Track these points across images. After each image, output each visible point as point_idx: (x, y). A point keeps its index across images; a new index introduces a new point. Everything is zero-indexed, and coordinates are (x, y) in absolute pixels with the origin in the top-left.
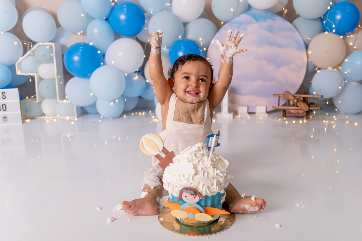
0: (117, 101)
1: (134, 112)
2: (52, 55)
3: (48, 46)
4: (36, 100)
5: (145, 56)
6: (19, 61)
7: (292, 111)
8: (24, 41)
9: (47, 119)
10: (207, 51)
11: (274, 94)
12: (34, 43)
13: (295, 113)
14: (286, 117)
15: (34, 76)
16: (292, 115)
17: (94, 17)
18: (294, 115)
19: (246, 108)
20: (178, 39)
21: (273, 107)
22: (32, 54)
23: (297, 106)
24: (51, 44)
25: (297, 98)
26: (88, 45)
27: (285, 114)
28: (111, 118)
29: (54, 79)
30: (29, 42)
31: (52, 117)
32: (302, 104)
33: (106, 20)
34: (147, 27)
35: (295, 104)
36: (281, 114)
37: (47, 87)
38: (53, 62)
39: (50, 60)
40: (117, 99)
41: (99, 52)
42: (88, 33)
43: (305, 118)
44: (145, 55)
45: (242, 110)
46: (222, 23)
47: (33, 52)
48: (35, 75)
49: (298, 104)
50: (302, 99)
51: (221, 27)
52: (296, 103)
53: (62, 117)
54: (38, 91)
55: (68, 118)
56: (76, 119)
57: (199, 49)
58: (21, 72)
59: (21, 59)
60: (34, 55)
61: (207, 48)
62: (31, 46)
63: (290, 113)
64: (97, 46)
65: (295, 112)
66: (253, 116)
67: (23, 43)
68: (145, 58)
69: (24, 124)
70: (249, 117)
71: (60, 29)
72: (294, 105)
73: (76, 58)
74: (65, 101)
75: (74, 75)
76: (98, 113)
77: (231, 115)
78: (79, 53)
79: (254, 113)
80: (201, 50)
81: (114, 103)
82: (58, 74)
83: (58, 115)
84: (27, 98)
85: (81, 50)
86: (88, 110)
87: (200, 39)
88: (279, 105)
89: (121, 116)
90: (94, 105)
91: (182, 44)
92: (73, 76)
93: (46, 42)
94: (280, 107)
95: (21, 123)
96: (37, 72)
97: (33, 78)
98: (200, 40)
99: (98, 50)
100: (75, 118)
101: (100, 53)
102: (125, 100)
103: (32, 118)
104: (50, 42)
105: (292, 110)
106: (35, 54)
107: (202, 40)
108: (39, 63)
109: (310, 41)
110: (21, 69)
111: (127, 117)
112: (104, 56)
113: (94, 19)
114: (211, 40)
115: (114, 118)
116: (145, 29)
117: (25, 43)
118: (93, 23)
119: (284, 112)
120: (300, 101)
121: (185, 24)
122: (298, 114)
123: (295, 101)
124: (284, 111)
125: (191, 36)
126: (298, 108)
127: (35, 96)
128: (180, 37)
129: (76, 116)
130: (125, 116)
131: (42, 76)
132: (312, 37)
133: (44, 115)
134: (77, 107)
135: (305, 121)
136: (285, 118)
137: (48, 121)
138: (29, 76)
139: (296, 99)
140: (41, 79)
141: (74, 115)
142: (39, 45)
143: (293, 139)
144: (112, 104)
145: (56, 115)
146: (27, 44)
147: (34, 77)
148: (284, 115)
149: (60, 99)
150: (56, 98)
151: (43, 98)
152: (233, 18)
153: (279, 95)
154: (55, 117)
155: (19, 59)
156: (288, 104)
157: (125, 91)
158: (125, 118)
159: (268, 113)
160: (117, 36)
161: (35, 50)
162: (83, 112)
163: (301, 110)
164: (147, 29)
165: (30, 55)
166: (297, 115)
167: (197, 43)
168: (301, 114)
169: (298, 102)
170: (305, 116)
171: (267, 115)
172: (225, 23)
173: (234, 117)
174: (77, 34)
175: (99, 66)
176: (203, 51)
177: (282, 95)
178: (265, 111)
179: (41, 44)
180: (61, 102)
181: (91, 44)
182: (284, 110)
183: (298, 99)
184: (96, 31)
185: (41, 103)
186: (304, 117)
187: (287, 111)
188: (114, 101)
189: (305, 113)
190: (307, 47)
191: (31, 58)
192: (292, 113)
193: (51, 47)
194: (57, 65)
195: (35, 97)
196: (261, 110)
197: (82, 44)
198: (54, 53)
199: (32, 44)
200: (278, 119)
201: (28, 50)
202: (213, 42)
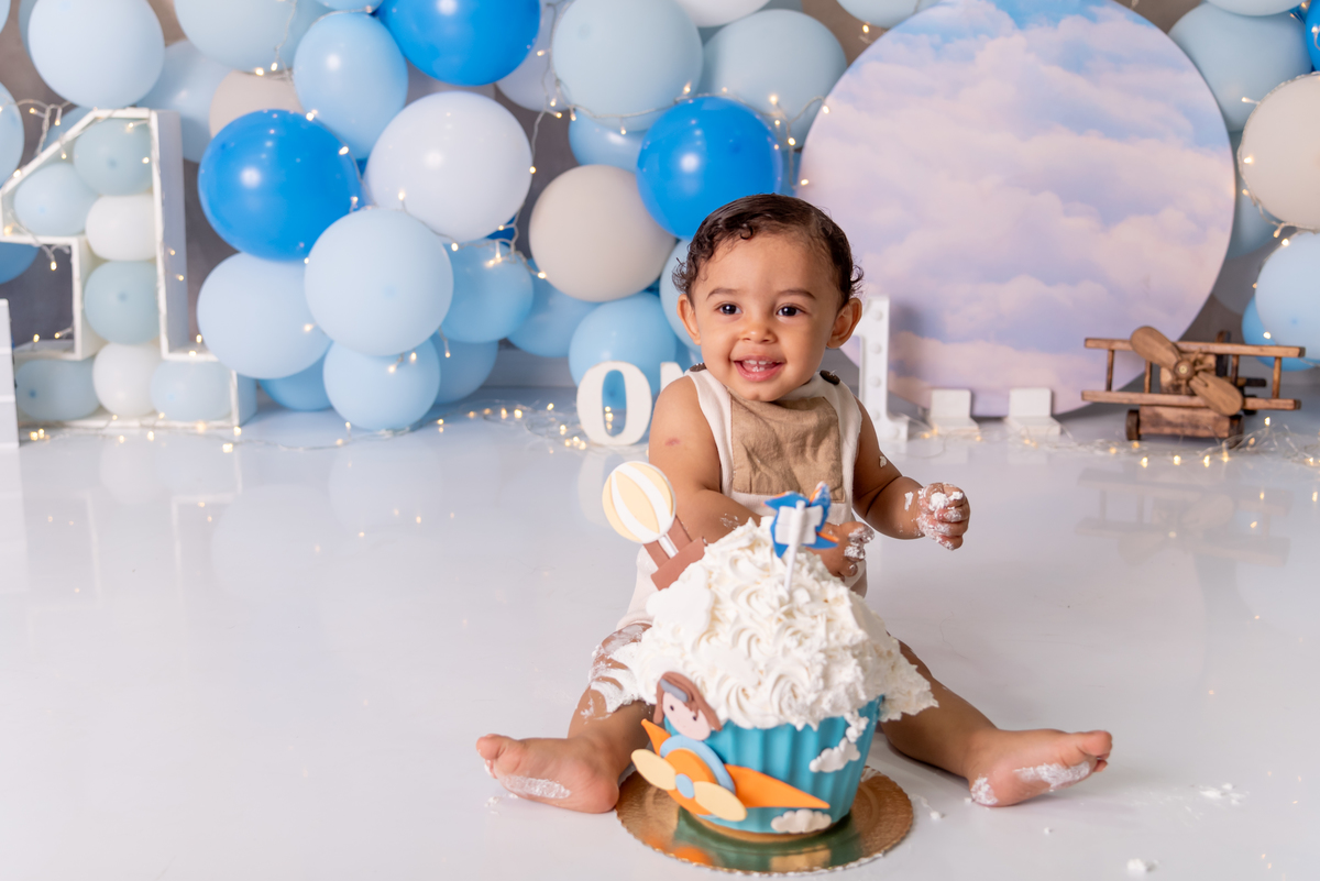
0: (414, 356)
1: (478, 408)
2: (146, 160)
3: (131, 125)
4: (71, 349)
5: (533, 170)
6: (10, 186)
7: (1168, 414)
8: (31, 101)
9: (118, 427)
10: (799, 150)
11: (1087, 340)
12: (70, 107)
13: (1180, 421)
14: (1139, 438)
15: (70, 248)
16: (1167, 430)
17: (327, 4)
18: (1178, 431)
19: (966, 395)
20: (678, 99)
21: (1083, 396)
22: (64, 156)
23: (1192, 394)
24: (142, 113)
25: (1193, 357)
26: (299, 120)
27: (1137, 427)
28: (383, 432)
29: (153, 261)
30: (49, 104)
31: (135, 423)
32: (1211, 385)
33: (374, 14)
34: (548, 44)
35: (1183, 382)
36: (1119, 425)
37: (123, 297)
38: (150, 191)
39: (140, 184)
40: (414, 350)
41: (344, 151)
42: (300, 67)
43: (1224, 445)
44: (535, 165)
45: (949, 407)
46: (866, 29)
47: (70, 148)
48: (74, 243)
49: (1195, 383)
50: (1211, 360)
51: (863, 47)
52: (1188, 380)
53: (180, 424)
54: (83, 312)
55: (201, 427)
56: (238, 431)
57: (769, 139)
58: (16, 231)
59: (17, 174)
60: (70, 160)
61: (802, 138)
62: (57, 123)
63: (1157, 421)
64: (336, 124)
65: (1183, 416)
66: (994, 431)
67: (24, 110)
68: (534, 175)
69: (26, 448)
70: (978, 439)
71: (177, 47)
72: (1175, 389)
73: (251, 177)
74: (193, 354)
75: (236, 246)
76: (328, 408)
77: (903, 428)
78: (264, 156)
79: (998, 419)
80: (776, 147)
81: (398, 367)
82: (168, 240)
83: (162, 415)
84: (36, 338)
85: (269, 144)
86: (285, 395)
87: (773, 99)
88: (1109, 387)
89: (427, 421)
90: (313, 375)
91: (693, 122)
92: (231, 252)
93: (124, 108)
94: (1116, 397)
95: (16, 444)
96: (83, 232)
97: (64, 257)
98: (770, 104)
99: (339, 144)
100: (233, 427)
101: (347, 155)
102: (448, 355)
103: (52, 426)
104: (134, 106)
105: (1170, 407)
106: (76, 156)
107: (778, 104)
108: (92, 193)
109: (1251, 109)
110: (16, 219)
111: (449, 426)
112: (362, 164)
113: (328, 10)
114: (820, 103)
115: (396, 431)
116: (540, 53)
117: (32, 111)
118: (324, 28)
119: (1134, 418)
120: (1205, 370)
121: (708, 34)
122: (1196, 426)
123: (1184, 370)
124: (1134, 412)
125: (732, 84)
126: (1196, 401)
127: (68, 331)
128: (687, 89)
129: (236, 421)
130: (441, 422)
131: (100, 251)
132: (1260, 95)
133: (100, 411)
134: (241, 378)
135: (1225, 458)
136: (1136, 444)
137: (122, 439)
138: (49, 246)
139: (1188, 360)
140: (95, 261)
141: (228, 416)
142: (95, 120)
143: (1173, 535)
144: (392, 369)
145: (154, 413)
146: (41, 115)
147: (67, 251)
148: (1134, 433)
149: (172, 349)
150: (156, 342)
151: (102, 342)
152: (916, 11)
153: (1112, 341)
154: (149, 421)
155: (10, 176)
156: (1149, 380)
157: (446, 322)
158: (441, 430)
159: (1061, 418)
160: (419, 80)
161: (75, 139)
162: (263, 401)
163: (1207, 408)
164: (548, 58)
165: (56, 159)
166: (1189, 432)
167: (758, 117)
168: (1206, 428)
169: (1196, 373)
170: (1226, 435)
171: (1056, 428)
172: (878, 31)
173: (911, 436)
174: (254, 74)
175: (344, 209)
176: (785, 152)
177: (1123, 341)
178: (1047, 411)
179: (103, 114)
180: (178, 357)
181: (310, 117)
182: (1135, 408)
183: (1194, 364)
184: (333, 62)
185: (92, 358)
186: (1222, 439)
187: (1145, 412)
188: (402, 359)
189: (1226, 424)
190: (1235, 135)
191: (58, 172)
192: (1169, 424)
193: (143, 126)
194: (164, 203)
195: (70, 337)
196: (1028, 407)
197: (275, 116)
198: (156, 153)
199: (60, 111)
200: (1106, 448)
201: (43, 139)
202: (825, 109)
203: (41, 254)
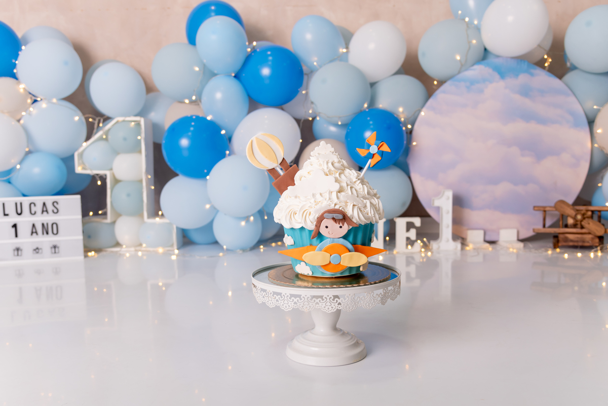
0: (252, 218)
1: (276, 242)
2: (139, 138)
3: (133, 123)
4: (106, 218)
5: (301, 141)
6: (81, 150)
7: (571, 237)
8: (90, 116)
9: (126, 252)
10: (412, 130)
11: (534, 207)
12: (107, 119)
13: (576, 239)
14: (558, 247)
15: (106, 175)
16: (571, 244)
17: (216, 72)
18: (576, 244)
19: (482, 232)
20: (362, 109)
21: (534, 230)
22: (104, 137)
23: (582, 227)
24: (138, 118)
25: (582, 212)
26: (205, 119)
27: (557, 241)
28: (238, 250)
29: (141, 181)
30: (97, 116)
31: (133, 249)
32: (591, 223)
33: (235, 77)
34: (307, 89)
35: (579, 223)
36: (550, 242)
37: (128, 195)
38: (140, 152)
39: (136, 149)
40: (252, 215)
41: (223, 132)
42: (204, 98)
43: (599, 248)
44: (302, 139)
45: (475, 237)
46: (435, 83)
47: (107, 133)
48: (108, 173)
49: (584, 223)
50: (590, 213)
51: (436, 90)
52: (581, 221)
53: (151, 249)
54: (111, 203)
55: (161, 250)
56: (176, 251)
57: (401, 125)
58: (84, 168)
59: (85, 144)
60: (106, 139)
61: (413, 125)
62: (101, 125)
63: (566, 240)
64: (219, 122)
65: (578, 238)
67: (87, 119)
68: (302, 143)
69: (87, 259)
70: (490, 249)
71: (151, 95)
72: (575, 226)
73: (184, 142)
74: (157, 219)
75: (178, 172)
76: (216, 243)
77: (458, 245)
78: (190, 134)
79: (495, 242)
80: (404, 128)
81: (246, 222)
82: (147, 172)
83: (144, 245)
84: (91, 213)
85: (192, 129)
86: (195, 237)
87: (401, 110)
88: (544, 226)
89: (256, 247)
90: (209, 227)
91: (369, 118)
92: (176, 175)
93: (129, 116)
94: (548, 230)
95: (82, 257)
96: (111, 169)
97: (103, 179)
98: (399, 112)
99: (221, 130)
100: (174, 250)
101: (224, 134)
102: (266, 218)
103: (98, 251)
104: (136, 115)
105: (572, 235)
106: (110, 137)
107: (403, 112)
108: (116, 152)
109: (598, 110)
110: (83, 163)
111: (265, 248)
112: (230, 139)
113: (214, 75)
114: (420, 111)
115: (244, 250)
116: (304, 92)
117: (91, 120)
118: (214, 82)
119: (556, 239)
120: (588, 217)
121: (373, 85)
122: (584, 242)
123: (579, 217)
124: (556, 237)
125: (383, 103)
126: (584, 231)
127: (104, 210)
128: (366, 105)
129: (175, 246)
130: (262, 247)
131: (119, 176)
132: (602, 105)
133: (118, 244)
134: (178, 228)
135: (599, 254)
136: (558, 250)
137: (128, 255)
138: (97, 175)
139: (580, 213)
140: (116, 181)
141: (172, 246)
142: (117, 122)
143: (576, 288)
144: (243, 223)
145: (141, 245)
146: (94, 121)
147: (104, 177)
148: (555, 246)
149: (149, 217)
150: (142, 216)
151: (118, 215)
152: (459, 72)
153: (545, 207)
154: (138, 248)
155: (81, 146)
156: (562, 221)
157: (266, 205)
158: (262, 250)
159: (522, 241)
160: (253, 104)
161: (109, 130)
162: (186, 239)
163: (589, 233)
164: (307, 94)
165: (101, 139)
166: (580, 244)
167: (395, 116)
168: (588, 242)
169: (584, 218)
170: (597, 245)
171: (521, 245)
172: (441, 83)
173: (462, 249)
174: (184, 103)
175: (223, 156)
176: (407, 130)
177: (550, 207)
178: (515, 238)
179: (121, 119)
180: (151, 221)
181: (209, 118)
182: (556, 235)
183: (583, 215)
184: (219, 96)
185: (114, 223)
186: (596, 247)
187: (561, 236)
188: (247, 218)
189: (597, 240)
190: (591, 122)
191: (102, 144)
192: (572, 241)
193: (138, 124)
194: (147, 156)
195: (105, 214)
196: (508, 237)
197: (194, 117)
198: (143, 135)
199: (102, 120)
200: (547, 251)
201: (95, 131)
202: (422, 113)
203: (94, 178)
